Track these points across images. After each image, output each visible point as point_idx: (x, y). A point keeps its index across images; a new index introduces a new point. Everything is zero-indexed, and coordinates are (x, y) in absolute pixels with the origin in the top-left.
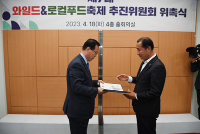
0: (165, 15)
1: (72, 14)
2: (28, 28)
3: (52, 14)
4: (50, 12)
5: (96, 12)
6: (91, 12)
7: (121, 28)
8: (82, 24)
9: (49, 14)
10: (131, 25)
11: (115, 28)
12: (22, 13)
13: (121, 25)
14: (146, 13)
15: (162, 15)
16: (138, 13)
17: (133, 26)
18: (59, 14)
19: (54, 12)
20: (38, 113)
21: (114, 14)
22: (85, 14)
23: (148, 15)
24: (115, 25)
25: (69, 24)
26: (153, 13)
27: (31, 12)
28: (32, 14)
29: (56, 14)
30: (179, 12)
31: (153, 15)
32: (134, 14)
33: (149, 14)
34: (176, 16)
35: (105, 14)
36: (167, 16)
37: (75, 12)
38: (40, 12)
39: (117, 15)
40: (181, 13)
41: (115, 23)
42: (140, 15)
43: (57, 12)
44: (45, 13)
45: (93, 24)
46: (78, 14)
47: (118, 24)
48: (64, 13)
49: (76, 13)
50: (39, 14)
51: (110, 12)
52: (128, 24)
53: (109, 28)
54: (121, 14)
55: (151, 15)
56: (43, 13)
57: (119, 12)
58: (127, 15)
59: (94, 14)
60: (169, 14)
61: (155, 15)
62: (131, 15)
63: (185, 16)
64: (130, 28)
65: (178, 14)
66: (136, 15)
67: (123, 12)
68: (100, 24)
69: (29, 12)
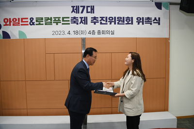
0: (141, 23)
1: (57, 24)
2: (18, 37)
3: (40, 24)
4: (38, 23)
5: (79, 22)
6: (75, 22)
7: (102, 36)
8: (66, 32)
9: (36, 24)
10: (110, 33)
11: (96, 36)
12: (12, 24)
13: (101, 33)
14: (124, 22)
15: (139, 24)
16: (117, 22)
17: (113, 33)
18: (46, 24)
19: (41, 23)
20: (27, 115)
21: (95, 24)
22: (69, 24)
23: (126, 24)
24: (96, 33)
25: (54, 33)
26: (130, 22)
27: (21, 23)
28: (22, 25)
29: (43, 24)
30: (154, 21)
31: (130, 24)
32: (113, 23)
33: (127, 22)
34: (151, 24)
35: (87, 24)
36: (143, 24)
37: (60, 22)
38: (28, 23)
39: (98, 24)
40: (155, 21)
41: (96, 31)
42: (118, 23)
43: (44, 23)
44: (33, 24)
45: (76, 32)
46: (63, 24)
47: (99, 32)
48: (51, 23)
49: (61, 24)
50: (28, 25)
51: (91, 22)
52: (108, 32)
53: (91, 36)
54: (101, 23)
55: (128, 23)
56: (31, 23)
57: (99, 22)
58: (107, 24)
59: (77, 24)
60: (144, 22)
61: (132, 24)
62: (110, 24)
63: (159, 24)
64: (110, 36)
65: (152, 23)
66: (115, 24)
67: (103, 22)
68: (82, 32)
69: (19, 23)
